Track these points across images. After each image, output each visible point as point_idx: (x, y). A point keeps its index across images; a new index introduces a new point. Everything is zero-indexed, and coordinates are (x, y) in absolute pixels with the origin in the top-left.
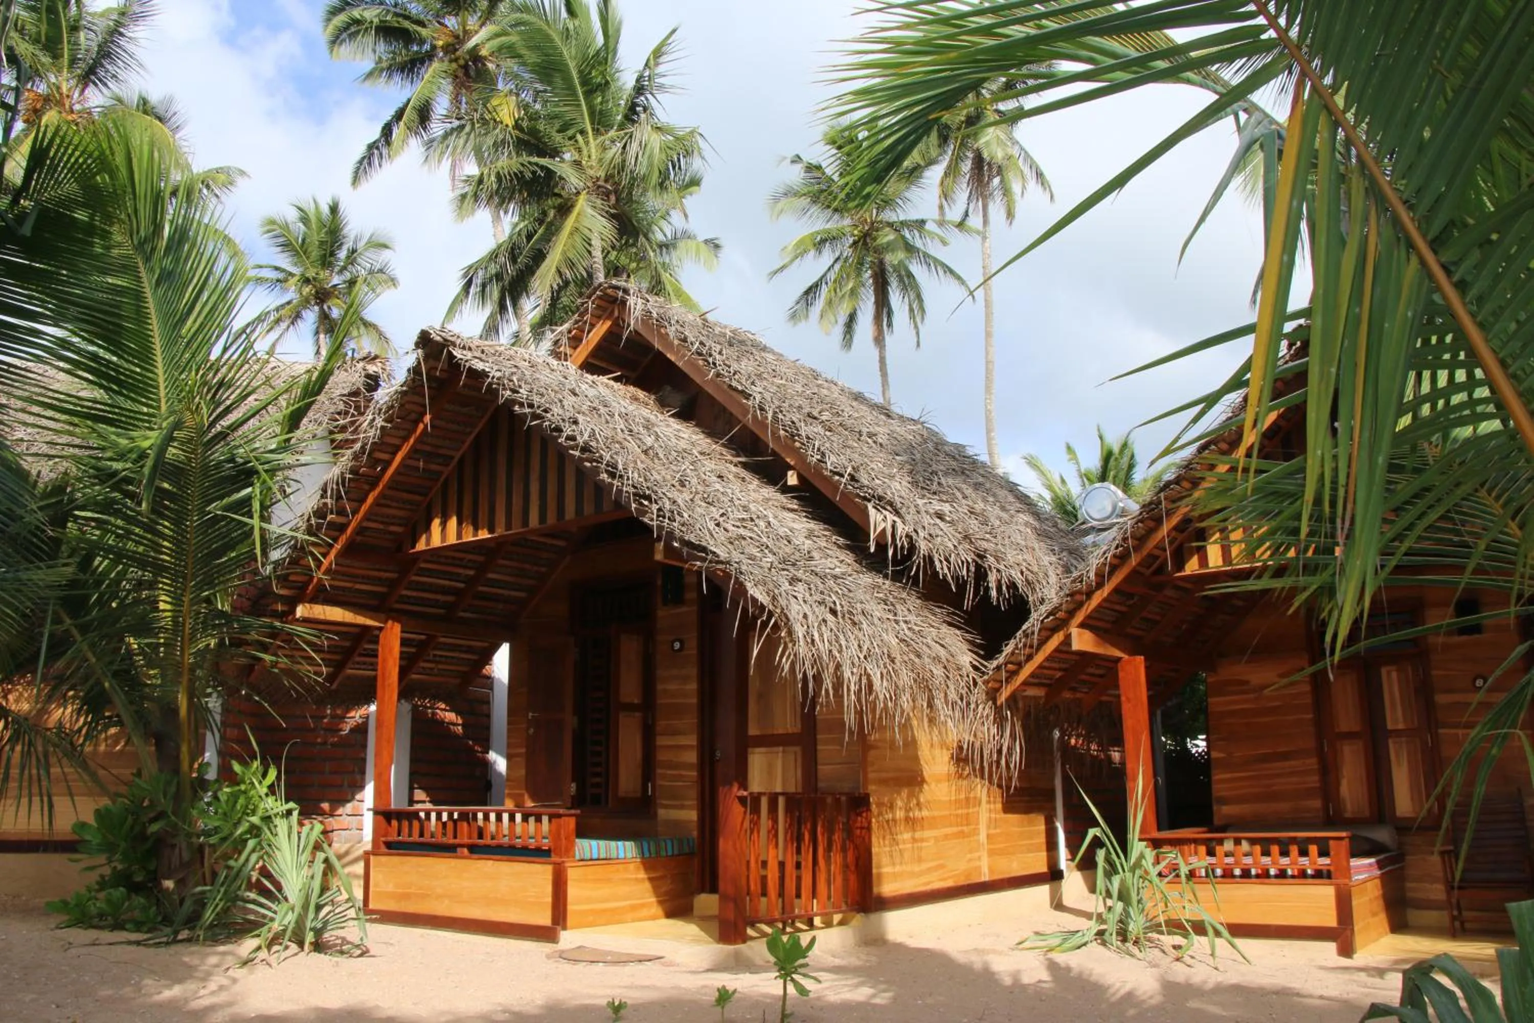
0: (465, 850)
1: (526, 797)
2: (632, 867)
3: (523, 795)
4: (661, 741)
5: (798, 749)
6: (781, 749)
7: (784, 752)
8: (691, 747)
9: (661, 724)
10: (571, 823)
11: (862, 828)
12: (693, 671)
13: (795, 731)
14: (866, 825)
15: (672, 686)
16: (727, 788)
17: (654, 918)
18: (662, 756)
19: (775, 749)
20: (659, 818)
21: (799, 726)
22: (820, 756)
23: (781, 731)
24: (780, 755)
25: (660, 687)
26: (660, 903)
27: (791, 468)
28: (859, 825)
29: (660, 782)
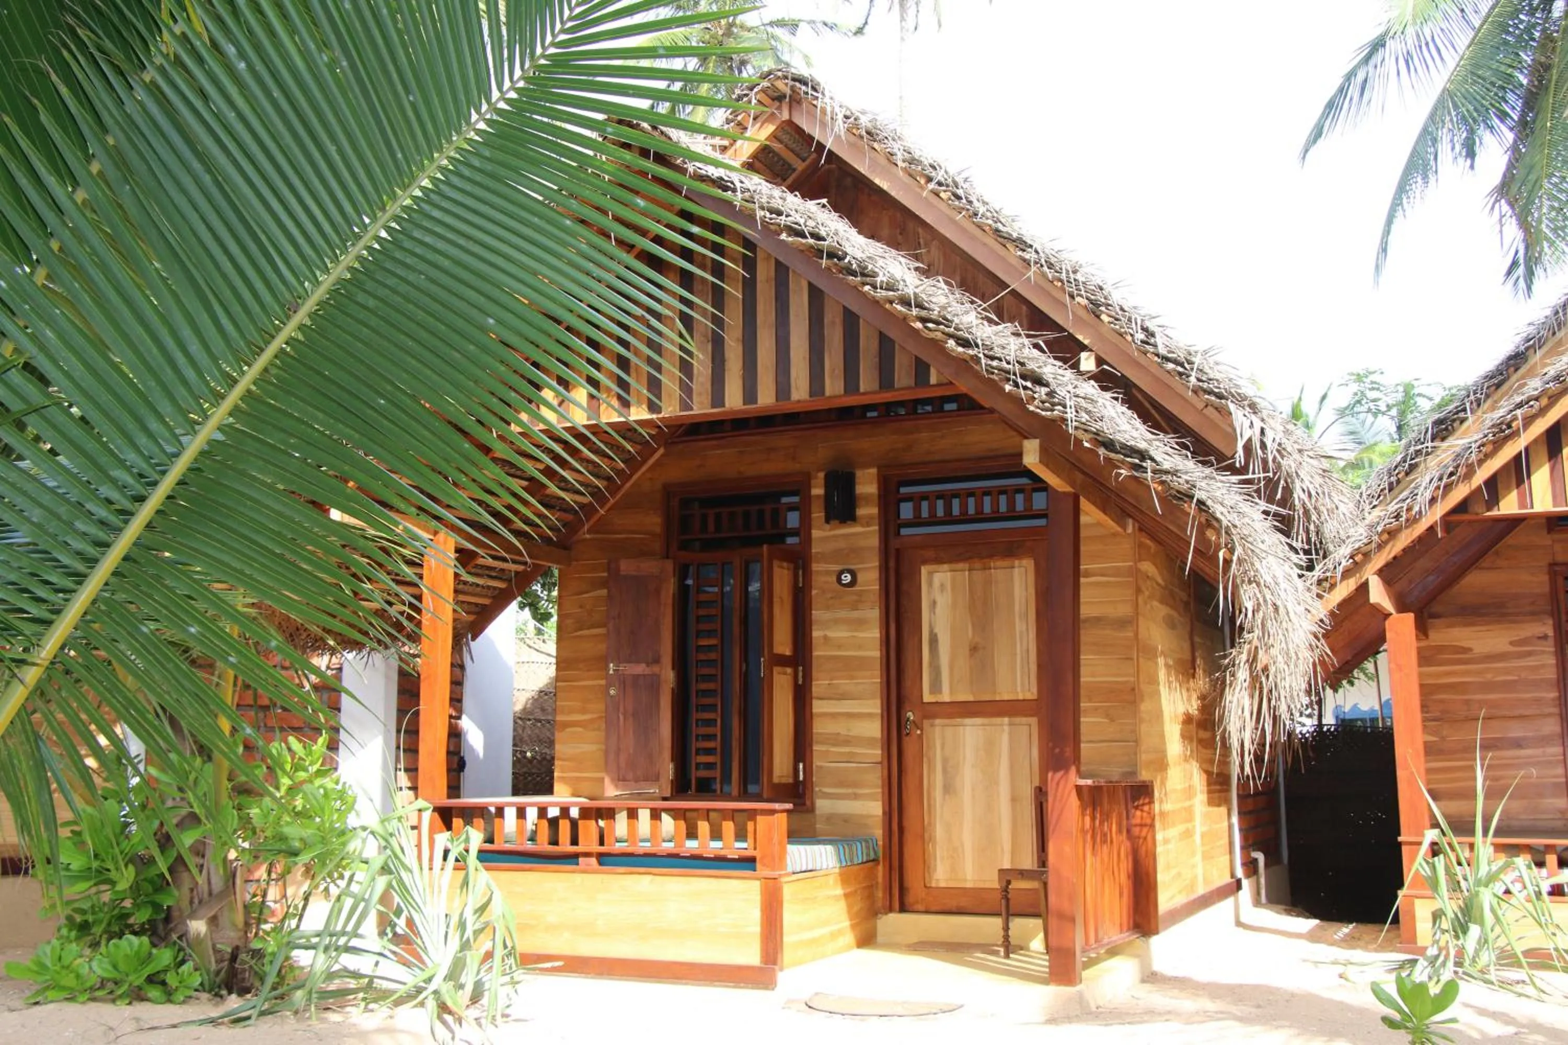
0: (593, 861)
1: (607, 781)
2: (831, 880)
3: (602, 780)
4: (818, 707)
5: (1034, 721)
6: (1006, 720)
7: (1010, 724)
8: (870, 715)
9: (819, 685)
10: (781, 820)
11: (1142, 825)
12: (874, 614)
13: (1029, 696)
14: (1148, 821)
15: (838, 633)
16: (1059, 774)
17: (849, 948)
18: (820, 727)
19: (998, 720)
20: (817, 812)
21: (1035, 690)
22: (1083, 729)
23: (1006, 697)
24: (1006, 728)
25: (816, 634)
26: (853, 927)
27: (1084, 348)
28: (1138, 821)
29: (817, 762)
